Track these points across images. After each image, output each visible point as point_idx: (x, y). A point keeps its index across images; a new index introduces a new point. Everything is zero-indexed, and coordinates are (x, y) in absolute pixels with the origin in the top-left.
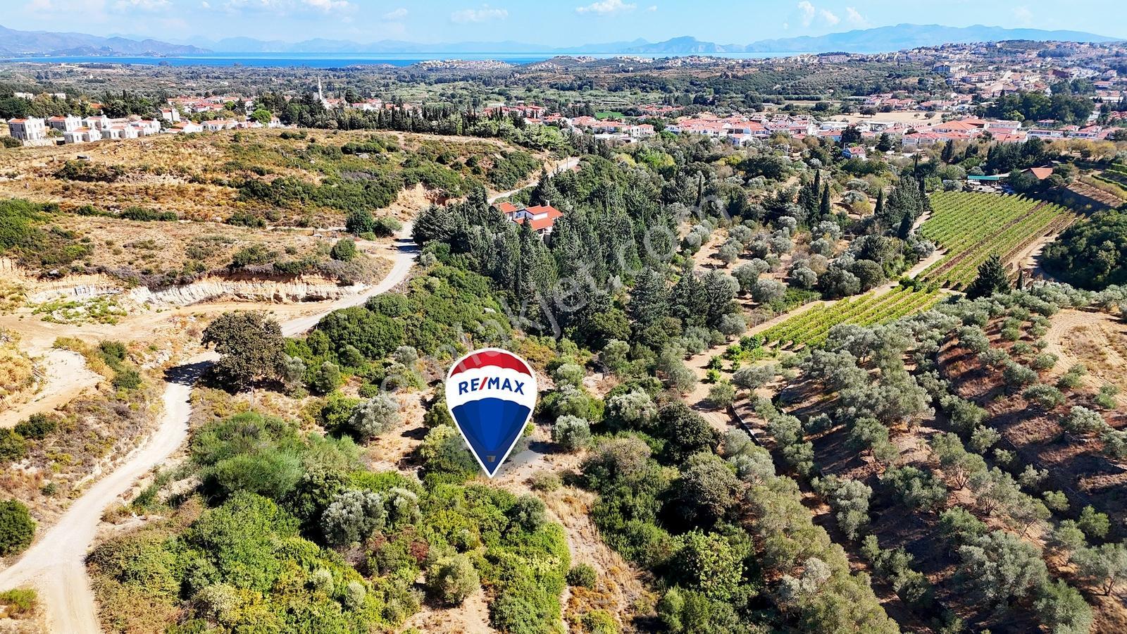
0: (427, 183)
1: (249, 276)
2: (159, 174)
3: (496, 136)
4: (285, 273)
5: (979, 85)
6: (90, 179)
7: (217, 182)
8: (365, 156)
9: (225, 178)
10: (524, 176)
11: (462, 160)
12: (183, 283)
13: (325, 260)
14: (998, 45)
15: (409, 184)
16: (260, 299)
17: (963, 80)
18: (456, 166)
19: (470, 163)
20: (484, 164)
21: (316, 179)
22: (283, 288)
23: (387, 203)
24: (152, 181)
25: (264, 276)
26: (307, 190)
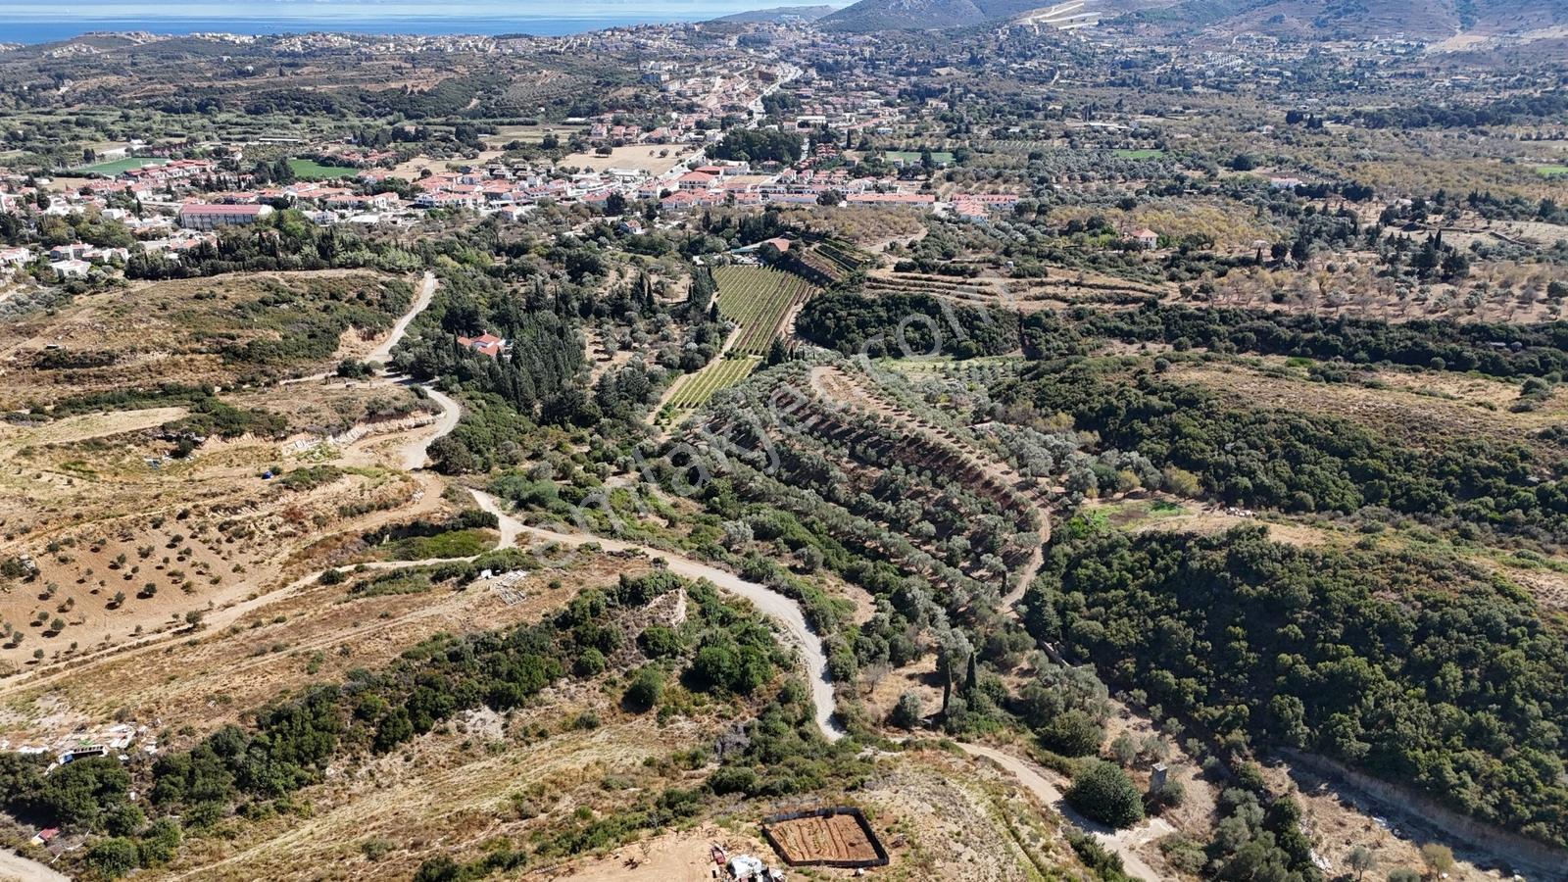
0: (356, 324)
2: (147, 352)
3: (364, 266)
4: (402, 413)
5: (694, 99)
6: (87, 365)
7: (197, 351)
8: (285, 306)
9: (200, 347)
11: (353, 295)
12: (348, 428)
14: (697, 28)
15: (344, 328)
17: (679, 94)
19: (361, 296)
20: (371, 295)
21: (274, 336)
23: (337, 347)
24: (142, 359)
26: (278, 346)
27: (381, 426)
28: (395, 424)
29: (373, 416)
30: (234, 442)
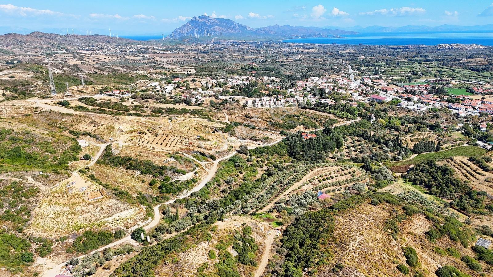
0: (303, 125)
1: (252, 140)
4: (256, 140)
6: (248, 118)
7: (266, 121)
8: (296, 117)
9: (268, 120)
10: (332, 125)
11: (319, 119)
12: (244, 139)
13: (263, 139)
15: (299, 125)
16: (253, 143)
18: (317, 121)
19: (321, 120)
20: (323, 121)
21: (282, 122)
22: (256, 142)
23: (293, 128)
25: (254, 140)
26: (279, 124)
27: (252, 141)
28: (254, 142)
29: (251, 139)
30: (224, 134)
